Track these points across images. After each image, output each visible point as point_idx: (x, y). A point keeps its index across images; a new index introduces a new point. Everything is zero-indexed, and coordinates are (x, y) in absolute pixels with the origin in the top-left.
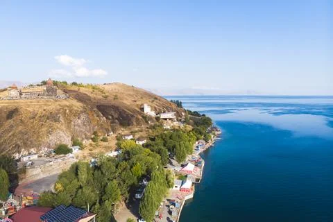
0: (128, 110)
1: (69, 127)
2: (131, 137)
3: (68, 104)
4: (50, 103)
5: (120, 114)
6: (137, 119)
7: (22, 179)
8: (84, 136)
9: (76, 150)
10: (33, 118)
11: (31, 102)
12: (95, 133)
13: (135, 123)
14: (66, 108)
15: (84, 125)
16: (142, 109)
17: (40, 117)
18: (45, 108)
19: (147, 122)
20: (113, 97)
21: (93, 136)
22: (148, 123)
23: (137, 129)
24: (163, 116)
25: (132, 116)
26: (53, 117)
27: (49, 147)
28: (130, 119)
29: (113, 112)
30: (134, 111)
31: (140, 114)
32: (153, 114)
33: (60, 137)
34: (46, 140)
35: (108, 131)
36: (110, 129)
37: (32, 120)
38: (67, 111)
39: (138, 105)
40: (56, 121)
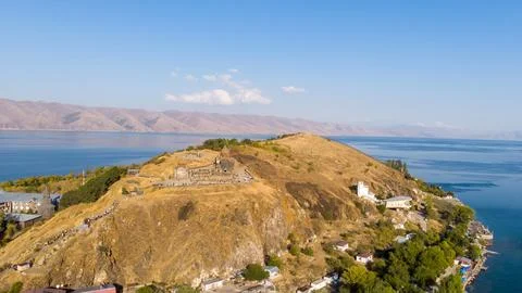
0: (331, 189)
1: (259, 231)
3: (255, 191)
4: (231, 192)
5: (321, 200)
6: (348, 209)
8: (278, 246)
9: (273, 274)
10: (214, 219)
11: (208, 192)
12: (290, 237)
13: (344, 215)
14: (254, 200)
16: (354, 189)
17: (223, 217)
18: (228, 201)
19: (363, 213)
20: (308, 167)
21: (289, 242)
22: (366, 217)
23: (350, 227)
24: (390, 204)
25: (340, 202)
26: (237, 217)
27: (235, 267)
28: (336, 209)
29: (310, 196)
30: (341, 192)
31: (351, 198)
32: (372, 198)
33: (250, 250)
34: (232, 256)
35: (309, 233)
36: (312, 229)
37: (212, 223)
38: (257, 205)
39: (345, 180)
40: (243, 223)
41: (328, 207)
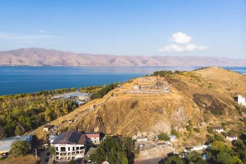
0: (221, 98)
1: (169, 118)
2: (222, 130)
3: (170, 98)
4: (157, 98)
5: (213, 104)
6: (230, 110)
7: (136, 157)
8: (180, 125)
9: (173, 139)
10: (146, 110)
11: (145, 97)
12: (189, 122)
13: (227, 113)
14: (168, 102)
15: (181, 116)
16: (236, 99)
17: (150, 109)
18: (154, 102)
19: (240, 113)
20: (208, 85)
21: (188, 124)
22: (241, 115)
23: (229, 120)
25: (225, 106)
26: (158, 110)
27: (155, 132)
28: (223, 109)
29: (206, 101)
30: (227, 100)
31: (233, 104)
33: (163, 126)
34: (153, 127)
35: (201, 121)
36: (203, 119)
37: (145, 112)
38: (169, 105)
39: (231, 94)
40: (161, 113)
41: (217, 108)
